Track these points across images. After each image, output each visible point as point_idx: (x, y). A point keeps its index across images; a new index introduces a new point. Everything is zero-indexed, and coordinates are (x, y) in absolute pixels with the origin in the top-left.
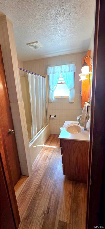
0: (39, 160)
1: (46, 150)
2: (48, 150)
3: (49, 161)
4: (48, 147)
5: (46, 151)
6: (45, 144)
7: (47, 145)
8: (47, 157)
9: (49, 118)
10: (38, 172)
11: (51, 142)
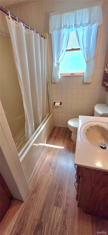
0: (39, 170)
1: (48, 152)
2: (51, 153)
3: (54, 172)
4: (52, 148)
5: (49, 155)
6: (47, 143)
7: (50, 144)
8: (50, 165)
9: (52, 106)
10: (37, 192)
11: (55, 139)
